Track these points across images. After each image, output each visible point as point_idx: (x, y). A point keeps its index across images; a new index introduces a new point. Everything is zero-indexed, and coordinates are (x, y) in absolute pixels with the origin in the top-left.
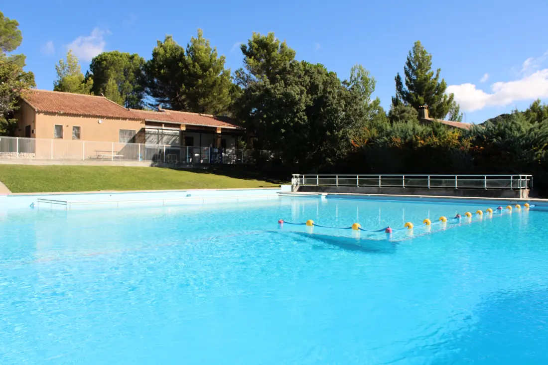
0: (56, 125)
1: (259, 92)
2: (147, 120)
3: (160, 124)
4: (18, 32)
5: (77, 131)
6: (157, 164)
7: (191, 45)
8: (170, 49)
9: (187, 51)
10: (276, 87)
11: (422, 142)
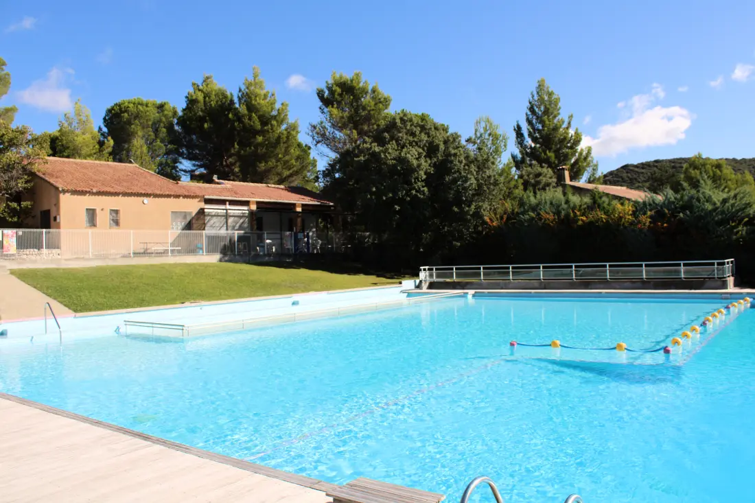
0: (87, 209)
1: (364, 157)
2: (207, 197)
3: (223, 202)
4: (6, 74)
5: (115, 215)
6: (226, 258)
7: (243, 88)
8: (215, 95)
9: (238, 97)
10: (387, 149)
11: (584, 218)
